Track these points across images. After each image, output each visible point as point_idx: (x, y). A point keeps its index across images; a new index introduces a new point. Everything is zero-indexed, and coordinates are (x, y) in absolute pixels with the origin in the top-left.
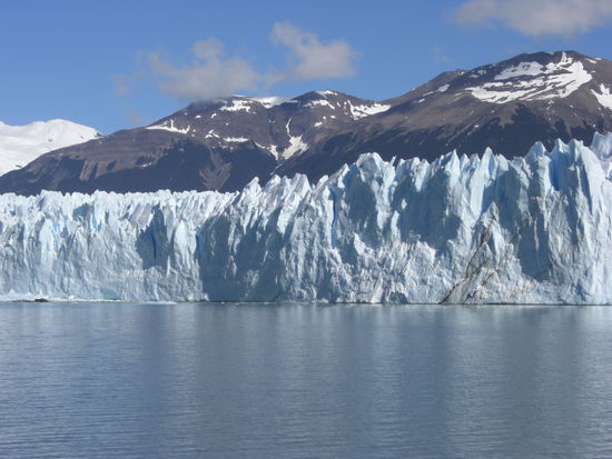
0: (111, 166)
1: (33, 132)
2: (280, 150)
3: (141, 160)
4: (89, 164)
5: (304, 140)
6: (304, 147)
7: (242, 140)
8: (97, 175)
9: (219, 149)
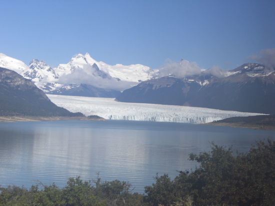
0: (160, 86)
1: (130, 68)
2: (202, 83)
3: (167, 85)
4: (155, 86)
5: (208, 81)
6: (208, 83)
7: (193, 80)
8: (157, 88)
9: (187, 83)
